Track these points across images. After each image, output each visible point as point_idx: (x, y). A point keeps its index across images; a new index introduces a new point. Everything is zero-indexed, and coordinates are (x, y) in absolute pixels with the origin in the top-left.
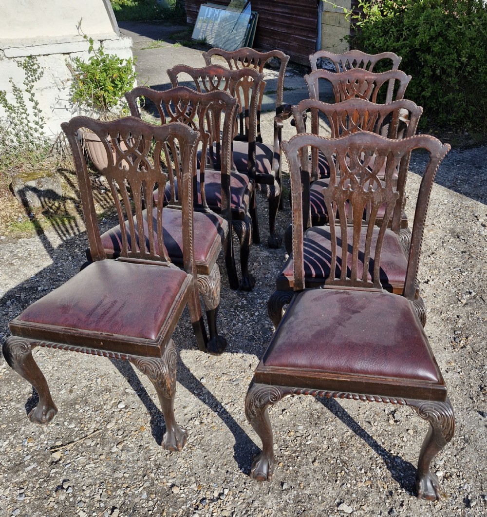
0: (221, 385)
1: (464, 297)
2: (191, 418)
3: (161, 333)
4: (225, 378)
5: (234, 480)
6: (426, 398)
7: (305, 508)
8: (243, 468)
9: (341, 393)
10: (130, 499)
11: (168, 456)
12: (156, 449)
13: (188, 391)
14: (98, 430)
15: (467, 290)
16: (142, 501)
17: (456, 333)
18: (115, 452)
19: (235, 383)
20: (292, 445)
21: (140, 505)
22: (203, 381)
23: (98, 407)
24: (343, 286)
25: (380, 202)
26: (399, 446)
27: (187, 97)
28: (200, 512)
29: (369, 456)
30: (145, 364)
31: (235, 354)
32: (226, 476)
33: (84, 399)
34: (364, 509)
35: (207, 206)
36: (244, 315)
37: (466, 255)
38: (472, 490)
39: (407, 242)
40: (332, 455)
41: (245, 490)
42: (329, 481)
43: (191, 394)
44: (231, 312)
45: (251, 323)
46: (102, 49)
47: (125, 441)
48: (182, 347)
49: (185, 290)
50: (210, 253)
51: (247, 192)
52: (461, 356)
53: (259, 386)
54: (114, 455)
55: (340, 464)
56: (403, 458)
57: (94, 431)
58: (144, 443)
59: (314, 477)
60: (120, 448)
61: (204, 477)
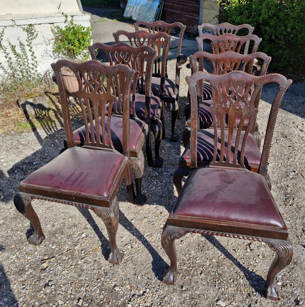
0: (144, 224)
1: (291, 174)
2: (126, 244)
3: (110, 193)
4: (146, 220)
5: (152, 283)
6: (275, 238)
7: (196, 303)
8: (158, 277)
9: (221, 233)
10: (89, 293)
11: (112, 267)
12: (105, 262)
13: (123, 228)
14: (69, 250)
15: (293, 170)
16: (96, 295)
17: (287, 196)
18: (80, 264)
19: (152, 223)
20: (188, 263)
21: (95, 297)
22: (133, 222)
23: (69, 235)
24: (221, 166)
25: (246, 115)
26: (253, 265)
27: (126, 49)
28: (132, 303)
29: (235, 271)
30: (100, 212)
31: (151, 205)
32: (147, 281)
33: (61, 231)
34: (233, 304)
35: (136, 116)
36: (156, 182)
37: (291, 148)
38: (299, 294)
39: (258, 139)
40: (212, 270)
41: (159, 290)
42: (211, 286)
43: (125, 229)
44: (149, 179)
45: (161, 187)
46: (73, 21)
47: (86, 258)
48: (119, 201)
49: (123, 167)
50: (138, 144)
51: (159, 107)
52: (290, 210)
53: (170, 227)
54: (79, 266)
55: (217, 276)
56: (256, 273)
57: (67, 251)
58: (98, 259)
59: (202, 283)
60: (83, 262)
61: (134, 281)
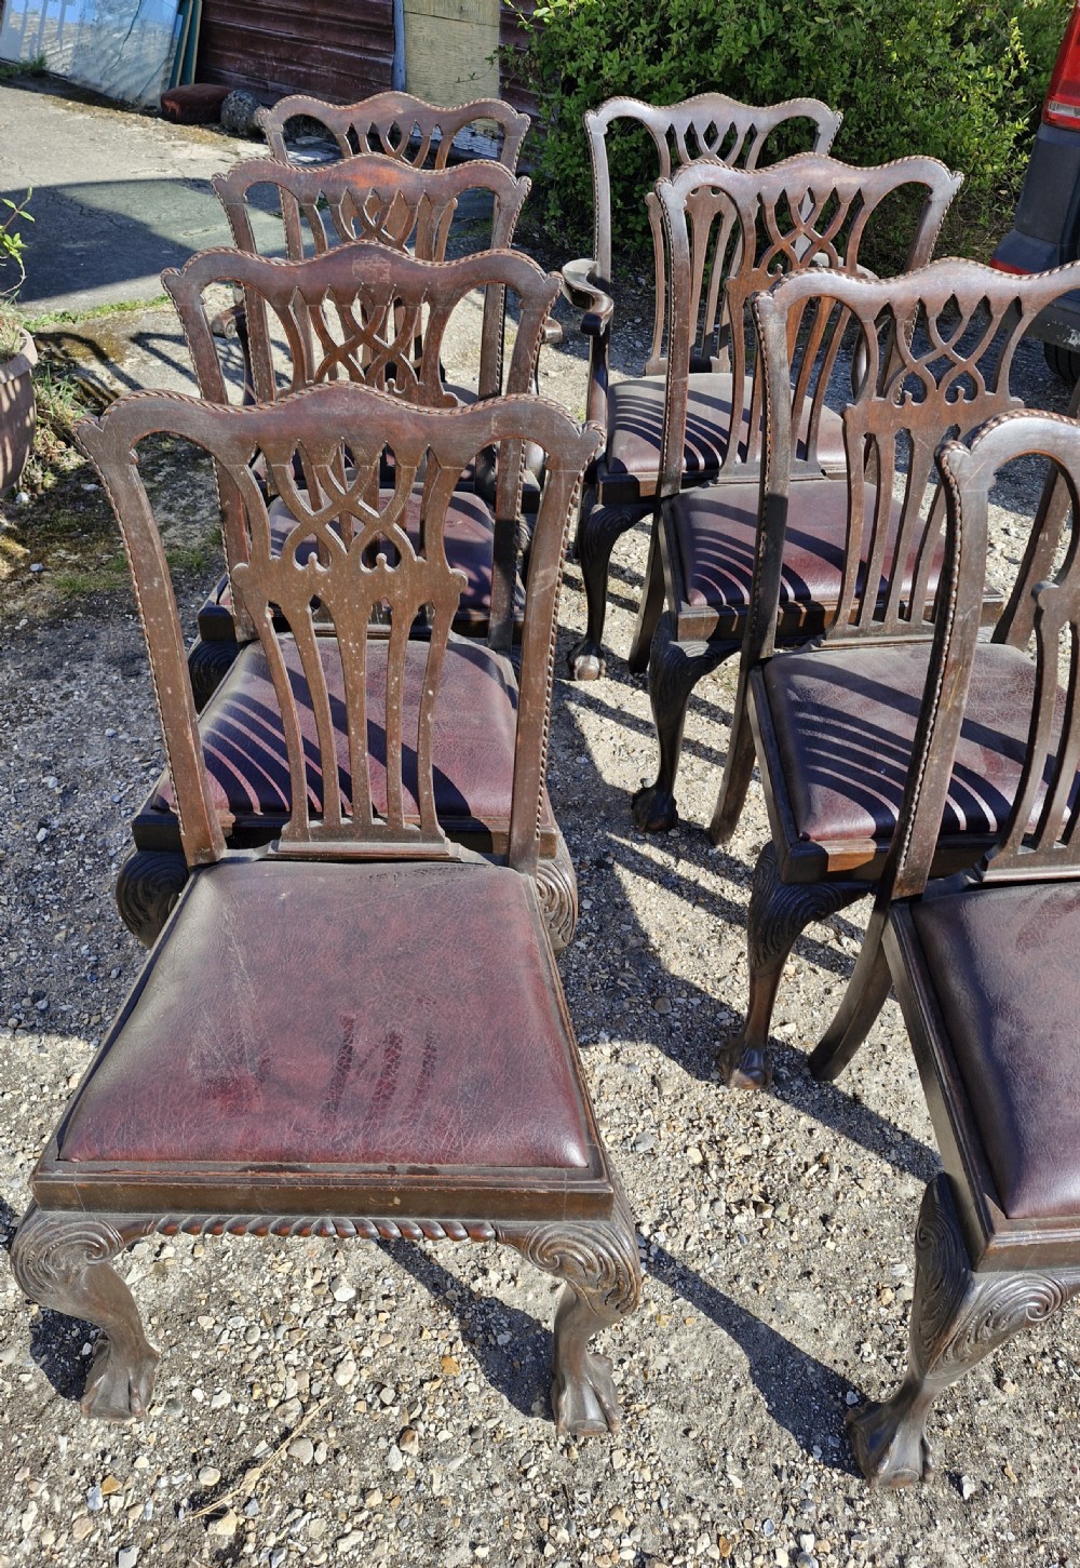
7: (1061, 1554)
11: (574, 1451)
12: (524, 1430)
14: (313, 1398)
18: (403, 1473)
23: (272, 1310)
30: (559, 1249)
32: (779, 1486)
33: (214, 1290)
47: (420, 1426)
57: (305, 1407)
58: (481, 1417)
59: (1028, 1435)
60: (415, 1453)
61: (722, 1506)
